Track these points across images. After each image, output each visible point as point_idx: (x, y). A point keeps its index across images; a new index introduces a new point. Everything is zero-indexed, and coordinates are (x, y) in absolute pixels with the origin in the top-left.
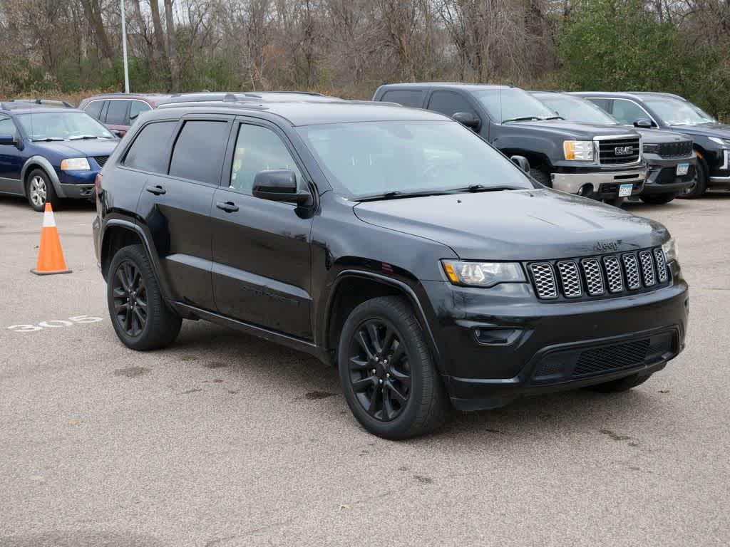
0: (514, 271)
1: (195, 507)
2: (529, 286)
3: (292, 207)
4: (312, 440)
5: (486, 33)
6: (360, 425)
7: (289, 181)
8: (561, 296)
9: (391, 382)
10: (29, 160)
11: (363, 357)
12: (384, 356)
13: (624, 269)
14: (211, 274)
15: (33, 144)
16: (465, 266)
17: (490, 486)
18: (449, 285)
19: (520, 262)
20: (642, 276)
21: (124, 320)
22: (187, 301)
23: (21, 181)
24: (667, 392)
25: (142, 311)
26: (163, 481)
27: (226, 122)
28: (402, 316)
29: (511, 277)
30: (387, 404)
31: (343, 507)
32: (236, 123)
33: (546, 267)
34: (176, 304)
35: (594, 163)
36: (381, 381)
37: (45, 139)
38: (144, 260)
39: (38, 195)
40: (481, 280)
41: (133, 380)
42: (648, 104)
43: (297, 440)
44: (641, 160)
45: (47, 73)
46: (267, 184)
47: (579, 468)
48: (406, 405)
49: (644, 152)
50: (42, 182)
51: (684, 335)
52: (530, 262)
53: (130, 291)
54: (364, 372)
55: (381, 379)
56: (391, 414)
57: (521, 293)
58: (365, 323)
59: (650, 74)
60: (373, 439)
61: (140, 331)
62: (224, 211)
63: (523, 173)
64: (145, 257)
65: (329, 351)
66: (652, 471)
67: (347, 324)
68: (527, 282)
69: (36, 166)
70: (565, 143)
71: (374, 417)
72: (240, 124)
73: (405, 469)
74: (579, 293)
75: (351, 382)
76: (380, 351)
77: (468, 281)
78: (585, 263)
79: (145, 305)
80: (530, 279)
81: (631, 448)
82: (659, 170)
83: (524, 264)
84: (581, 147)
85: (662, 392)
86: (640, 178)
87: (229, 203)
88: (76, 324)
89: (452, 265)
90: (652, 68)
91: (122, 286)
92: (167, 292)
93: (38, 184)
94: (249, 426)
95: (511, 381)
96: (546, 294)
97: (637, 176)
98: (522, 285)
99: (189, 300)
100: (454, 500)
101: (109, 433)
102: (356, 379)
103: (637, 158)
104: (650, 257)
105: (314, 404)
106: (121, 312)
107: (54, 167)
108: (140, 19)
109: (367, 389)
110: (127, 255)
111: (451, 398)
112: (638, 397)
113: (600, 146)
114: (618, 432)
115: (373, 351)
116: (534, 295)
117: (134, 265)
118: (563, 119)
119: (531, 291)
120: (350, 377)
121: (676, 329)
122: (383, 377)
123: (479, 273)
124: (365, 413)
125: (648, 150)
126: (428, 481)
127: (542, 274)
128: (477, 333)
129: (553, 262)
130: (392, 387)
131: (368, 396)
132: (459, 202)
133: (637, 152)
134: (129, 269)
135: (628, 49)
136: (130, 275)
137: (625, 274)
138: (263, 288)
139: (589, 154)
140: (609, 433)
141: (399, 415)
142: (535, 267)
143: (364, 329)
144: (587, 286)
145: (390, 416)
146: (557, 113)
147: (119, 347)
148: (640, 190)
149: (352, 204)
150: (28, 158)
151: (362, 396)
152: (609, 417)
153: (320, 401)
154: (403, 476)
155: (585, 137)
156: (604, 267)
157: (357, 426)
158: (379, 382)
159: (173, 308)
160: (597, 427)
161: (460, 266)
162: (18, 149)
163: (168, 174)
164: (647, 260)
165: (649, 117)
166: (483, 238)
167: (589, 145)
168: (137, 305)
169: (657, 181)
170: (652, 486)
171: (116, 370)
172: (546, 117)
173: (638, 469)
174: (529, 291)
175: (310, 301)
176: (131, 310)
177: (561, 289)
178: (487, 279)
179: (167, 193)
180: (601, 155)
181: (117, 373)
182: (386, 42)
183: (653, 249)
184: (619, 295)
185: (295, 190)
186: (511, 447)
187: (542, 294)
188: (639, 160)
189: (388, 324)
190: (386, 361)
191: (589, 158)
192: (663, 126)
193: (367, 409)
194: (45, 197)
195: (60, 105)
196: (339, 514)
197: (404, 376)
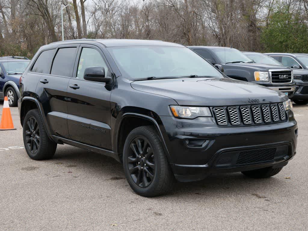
0: (206, 111)
1: (40, 225)
2: (213, 118)
3: (103, 85)
4: (108, 197)
5: (228, 32)
6: (133, 191)
7: (101, 71)
8: (229, 124)
9: (147, 168)
10: (7, 83)
11: (134, 156)
12: (143, 155)
13: (262, 112)
14: (67, 120)
15: (8, 75)
16: (181, 108)
17: (191, 217)
18: (173, 118)
19: (209, 107)
20: (272, 116)
21: (30, 146)
22: (58, 135)
23: (3, 93)
24: (289, 178)
25: (38, 141)
26: (28, 213)
27: (76, 47)
28: (152, 135)
29: (204, 115)
30: (145, 179)
31: (114, 225)
32: (81, 48)
33: (222, 110)
34: (53, 136)
35: (269, 82)
36: (142, 168)
37: (14, 73)
38: (39, 116)
39: (10, 99)
40: (189, 116)
41: (29, 172)
42: (298, 58)
43: (101, 197)
44: (292, 82)
45: (29, 53)
46: (91, 73)
47: (238, 210)
48: (153, 179)
49: (294, 79)
50: (12, 93)
51: (295, 147)
52: (213, 107)
53: (33, 131)
54: (135, 163)
55: (142, 167)
56: (147, 184)
57: (210, 122)
58: (134, 139)
59: (304, 51)
60: (138, 197)
61: (37, 150)
62: (73, 89)
63: (220, 72)
64: (39, 114)
65: (119, 155)
66: (274, 211)
67: (127, 140)
68: (212, 117)
69: (9, 86)
70: (255, 72)
71: (139, 186)
72: (82, 48)
73: (150, 209)
74: (239, 123)
75: (129, 169)
76: (141, 152)
77: (183, 116)
78: (242, 108)
79: (39, 137)
80: (214, 115)
81: (266, 202)
82: (302, 87)
83: (211, 108)
84: (263, 75)
85: (287, 178)
86: (291, 90)
87: (75, 85)
88: (10, 150)
89: (175, 108)
90: (305, 48)
91: (29, 129)
92: (49, 131)
93: (10, 94)
94: (79, 191)
95: (204, 166)
96: (222, 123)
97: (290, 89)
98: (209, 118)
99: (59, 134)
100: (170, 223)
101: (10, 193)
102: (131, 167)
103: (290, 81)
104: (276, 107)
105: (114, 182)
106: (29, 142)
107: (17, 86)
108: (72, 28)
109: (136, 172)
110: (32, 114)
111: (175, 175)
112: (274, 180)
113: (272, 74)
114: (260, 195)
115: (139, 153)
116: (216, 123)
117: (35, 118)
118: (255, 63)
119: (214, 121)
120: (128, 167)
121: (290, 144)
122: (143, 166)
123: (188, 112)
124: (135, 184)
125: (296, 77)
126: (160, 214)
127: (220, 113)
128: (187, 142)
129: (226, 107)
130: (147, 171)
131: (137, 176)
132: (183, 81)
133: (290, 78)
134: (33, 120)
135: (294, 39)
136: (33, 123)
137: (263, 115)
138: (90, 125)
139: (267, 78)
140: (257, 195)
141: (150, 184)
142: (217, 110)
143: (135, 142)
144: (243, 119)
145: (146, 185)
146: (253, 60)
147: (28, 159)
148: (292, 96)
149: (130, 82)
150: (6, 82)
151: (133, 176)
152: (258, 188)
153: (116, 181)
154: (148, 212)
155: (265, 70)
156: (252, 111)
157: (132, 191)
158: (141, 168)
159: (52, 139)
160: (251, 193)
161: (179, 109)
162: (2, 78)
163: (50, 74)
164: (275, 109)
165: (298, 64)
166: (191, 96)
167: (267, 74)
168: (36, 138)
169: (301, 92)
170: (273, 218)
171: (22, 168)
172: (247, 62)
173: (267, 210)
174: (213, 121)
175: (110, 129)
176: (33, 140)
177: (229, 121)
178: (192, 115)
179: (49, 83)
180: (273, 78)
181: (23, 169)
182: (182, 36)
183: (278, 103)
184: (259, 125)
185: (104, 76)
186: (206, 201)
187: (220, 123)
188: (291, 82)
189: (145, 139)
190: (144, 157)
191: (267, 80)
192: (305, 68)
193: (136, 181)
194: (13, 100)
195: (23, 59)
196: (111, 228)
197: (153, 164)
